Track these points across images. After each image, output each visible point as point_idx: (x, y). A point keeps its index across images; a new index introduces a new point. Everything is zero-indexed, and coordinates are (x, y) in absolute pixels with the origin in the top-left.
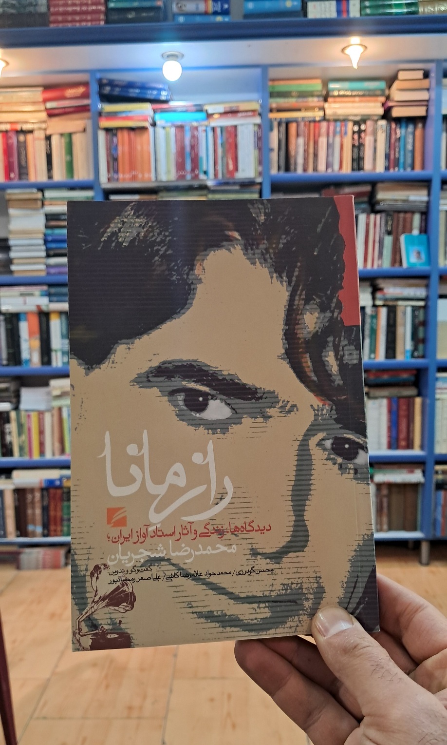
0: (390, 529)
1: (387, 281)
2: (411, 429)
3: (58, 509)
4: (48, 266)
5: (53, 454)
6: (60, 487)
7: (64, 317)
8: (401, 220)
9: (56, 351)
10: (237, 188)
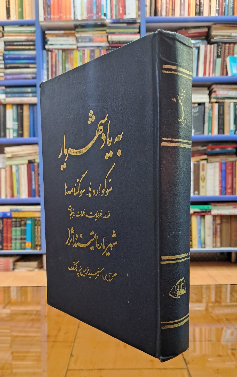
0: (221, 246)
1: (218, 86)
2: (234, 181)
3: (9, 232)
4: (6, 74)
5: (6, 196)
6: (10, 218)
7: (15, 108)
8: (227, 48)
9: (9, 129)
10: (125, 25)
